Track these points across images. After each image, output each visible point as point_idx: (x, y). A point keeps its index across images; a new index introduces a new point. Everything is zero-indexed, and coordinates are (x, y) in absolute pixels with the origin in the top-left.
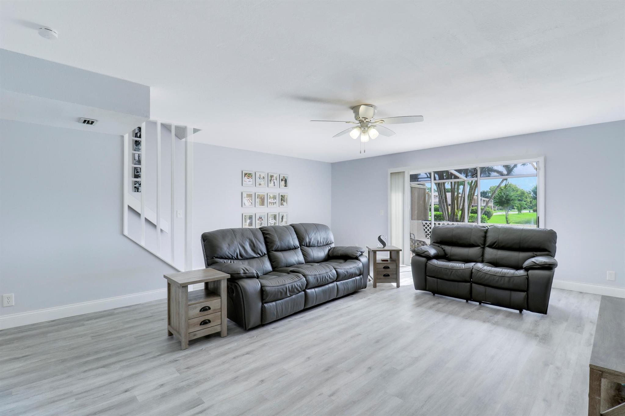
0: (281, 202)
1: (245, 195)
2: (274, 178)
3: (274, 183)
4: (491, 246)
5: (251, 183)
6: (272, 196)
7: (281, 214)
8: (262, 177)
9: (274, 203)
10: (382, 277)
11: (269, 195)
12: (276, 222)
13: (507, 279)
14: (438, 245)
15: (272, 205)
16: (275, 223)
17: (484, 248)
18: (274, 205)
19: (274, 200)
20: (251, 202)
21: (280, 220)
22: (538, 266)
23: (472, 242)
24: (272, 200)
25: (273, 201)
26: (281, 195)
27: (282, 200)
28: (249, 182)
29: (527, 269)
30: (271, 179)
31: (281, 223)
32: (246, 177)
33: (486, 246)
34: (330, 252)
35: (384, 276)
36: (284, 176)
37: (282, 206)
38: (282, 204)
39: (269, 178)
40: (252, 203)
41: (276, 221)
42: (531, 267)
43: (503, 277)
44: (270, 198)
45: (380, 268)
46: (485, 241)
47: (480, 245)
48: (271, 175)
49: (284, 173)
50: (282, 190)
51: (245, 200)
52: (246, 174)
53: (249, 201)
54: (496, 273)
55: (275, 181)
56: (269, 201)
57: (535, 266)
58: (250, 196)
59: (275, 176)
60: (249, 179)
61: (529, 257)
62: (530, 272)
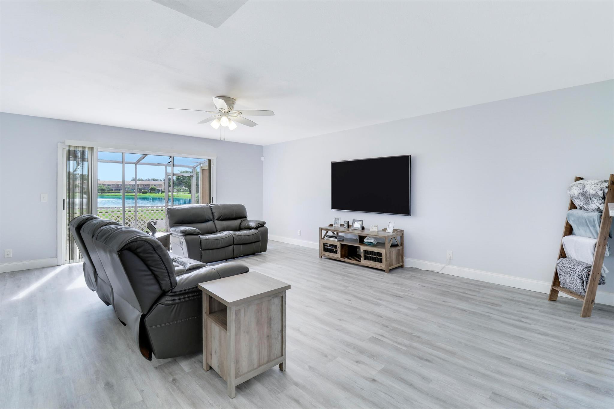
4: (217, 220)
13: (252, 236)
17: (214, 221)
23: (207, 218)
29: (256, 228)
33: (215, 219)
42: (258, 227)
43: (250, 235)
46: (213, 216)
47: (212, 219)
54: (246, 234)
61: (240, 222)
62: (259, 229)
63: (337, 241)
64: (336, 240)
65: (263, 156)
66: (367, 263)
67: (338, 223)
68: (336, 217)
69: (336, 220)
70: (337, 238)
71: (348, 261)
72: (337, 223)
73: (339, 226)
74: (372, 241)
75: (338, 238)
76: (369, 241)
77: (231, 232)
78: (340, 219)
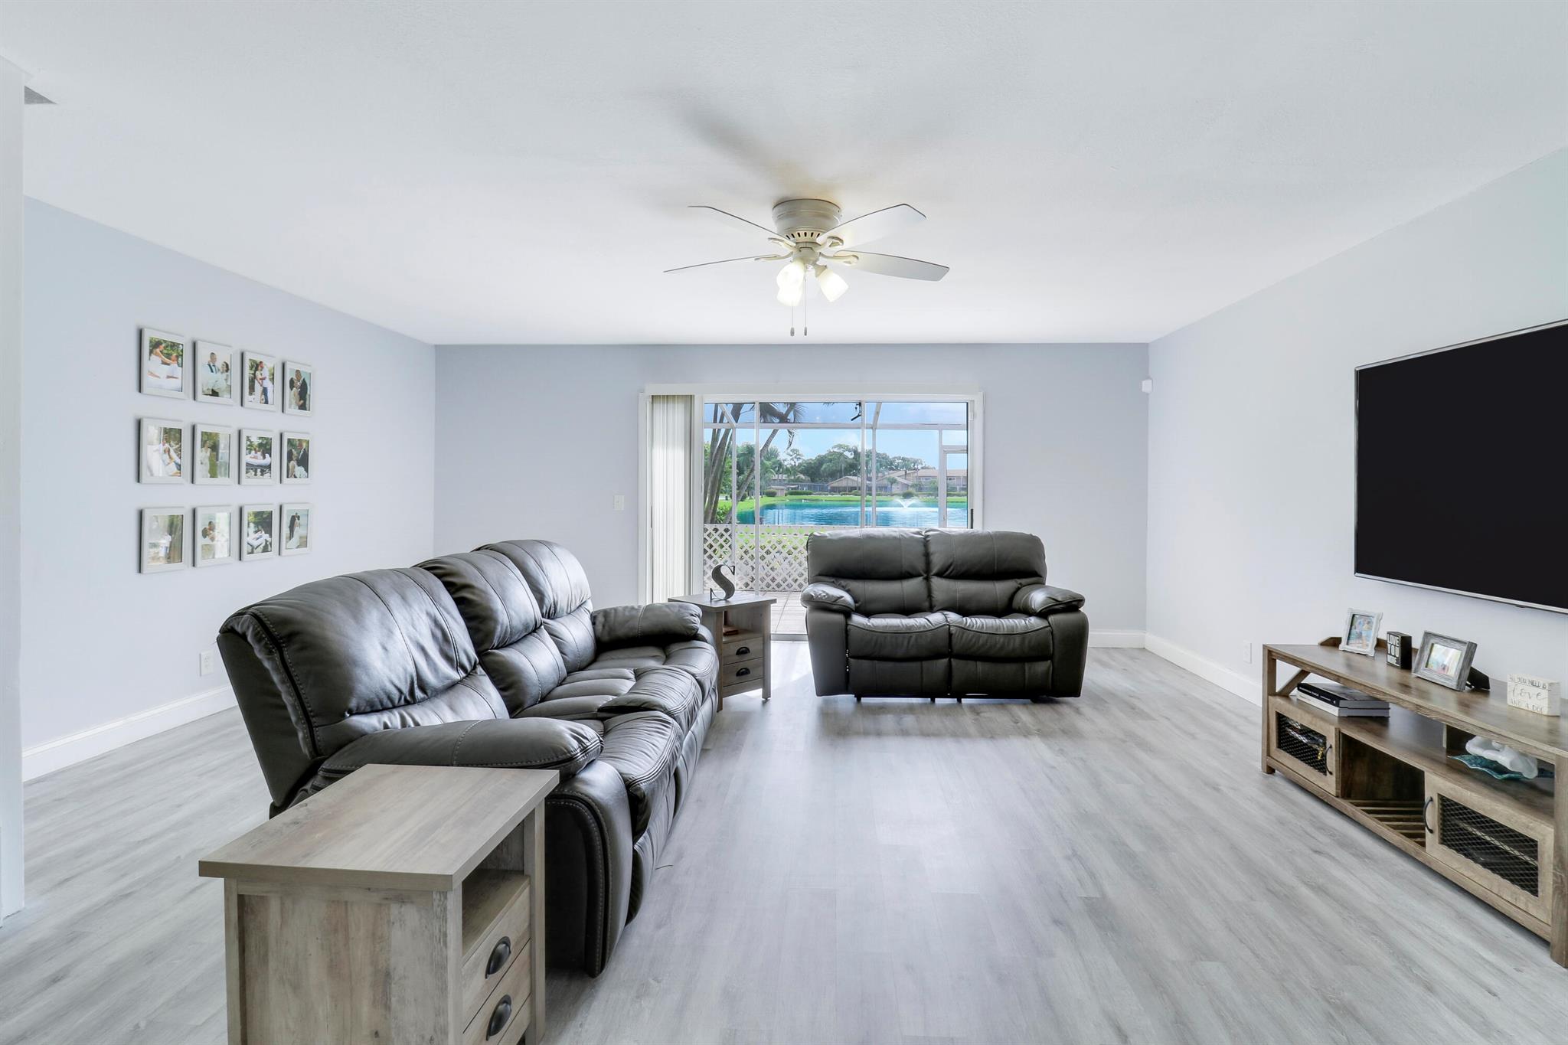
0: (288, 466)
1: (151, 432)
2: (266, 373)
3: (265, 391)
4: (940, 574)
5: (176, 383)
6: (256, 442)
7: (288, 511)
8: (219, 364)
9: (266, 469)
10: (734, 678)
11: (248, 439)
12: (269, 539)
13: (1018, 639)
14: (832, 580)
15: (256, 475)
16: (266, 545)
17: (927, 579)
18: (262, 475)
19: (264, 457)
20: (177, 464)
21: (286, 530)
22: (1061, 606)
23: (906, 566)
24: (255, 458)
25: (260, 461)
26: (289, 440)
27: (292, 460)
28: (168, 377)
29: (1043, 614)
30: (254, 374)
31: (287, 542)
32: (156, 354)
33: (932, 574)
34: (599, 627)
35: (739, 674)
36: (297, 371)
37: (292, 480)
38: (290, 474)
39: (248, 373)
40: (179, 467)
41: (271, 536)
42: (1050, 610)
43: (1010, 635)
44: (250, 447)
45: (730, 656)
46: (928, 563)
47: (923, 573)
48: (254, 361)
49: (299, 361)
50: (292, 424)
51: (154, 452)
52: (155, 345)
53: (170, 458)
54: (997, 630)
55: (267, 383)
56: (247, 458)
57: (1057, 607)
58: (172, 435)
59: (268, 365)
60: (168, 364)
61: (1012, 590)
62: (1051, 618)
63: (1340, 718)
64: (1334, 711)
65: (1148, 378)
66: (1455, 865)
67: (1368, 636)
68: (1360, 608)
69: (1356, 623)
70: (1337, 705)
71: (1370, 821)
72: (1360, 636)
73: (1370, 650)
74: (1504, 759)
75: (1342, 703)
76: (1489, 755)
77: (953, 617)
78: (1374, 620)
